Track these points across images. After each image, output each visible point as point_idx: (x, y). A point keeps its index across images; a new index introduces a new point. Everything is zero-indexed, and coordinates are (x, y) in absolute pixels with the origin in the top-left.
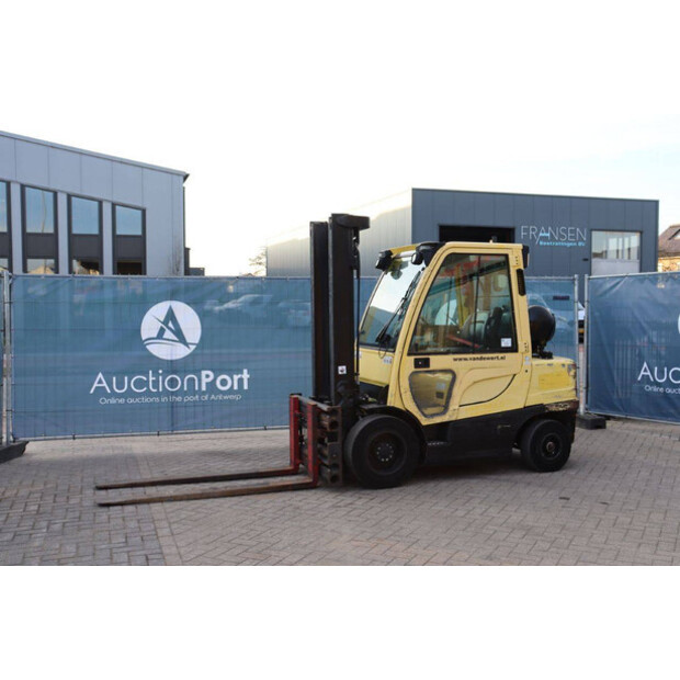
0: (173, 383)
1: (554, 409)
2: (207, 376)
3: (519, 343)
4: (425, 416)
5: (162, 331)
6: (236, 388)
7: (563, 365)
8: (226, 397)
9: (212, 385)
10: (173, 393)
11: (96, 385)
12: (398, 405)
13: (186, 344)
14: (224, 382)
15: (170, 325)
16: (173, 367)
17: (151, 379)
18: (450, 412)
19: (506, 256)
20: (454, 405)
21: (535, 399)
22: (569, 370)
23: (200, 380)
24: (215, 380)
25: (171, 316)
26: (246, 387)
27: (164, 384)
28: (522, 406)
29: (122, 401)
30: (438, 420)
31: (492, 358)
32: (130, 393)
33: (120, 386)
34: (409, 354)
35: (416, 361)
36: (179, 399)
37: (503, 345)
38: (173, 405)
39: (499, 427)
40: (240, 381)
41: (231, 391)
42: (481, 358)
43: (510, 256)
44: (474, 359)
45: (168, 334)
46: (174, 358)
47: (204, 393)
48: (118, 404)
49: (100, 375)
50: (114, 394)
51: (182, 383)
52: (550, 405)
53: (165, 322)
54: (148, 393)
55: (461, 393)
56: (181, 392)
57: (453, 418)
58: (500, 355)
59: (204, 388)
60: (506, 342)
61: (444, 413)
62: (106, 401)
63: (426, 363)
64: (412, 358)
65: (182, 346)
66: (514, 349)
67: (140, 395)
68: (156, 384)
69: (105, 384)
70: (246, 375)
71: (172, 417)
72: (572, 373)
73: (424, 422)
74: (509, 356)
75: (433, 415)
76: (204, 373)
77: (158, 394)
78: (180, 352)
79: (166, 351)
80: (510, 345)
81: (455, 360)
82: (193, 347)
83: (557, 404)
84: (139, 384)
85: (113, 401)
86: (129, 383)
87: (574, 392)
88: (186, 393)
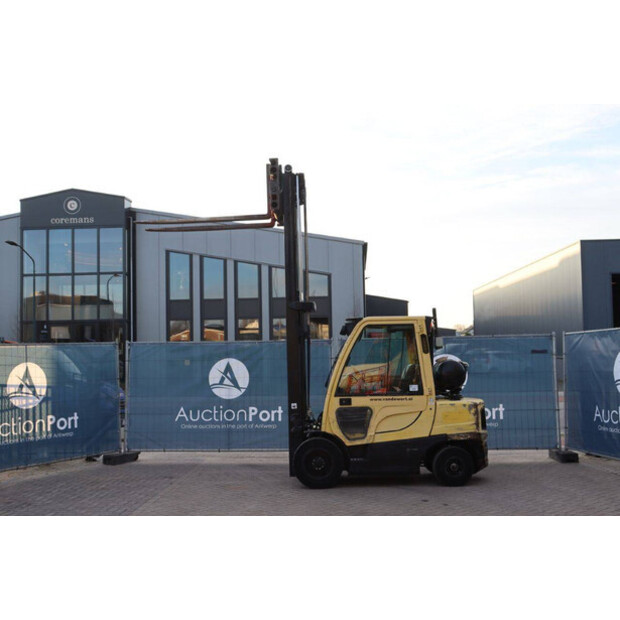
0: (229, 415)
1: (455, 438)
2: (253, 411)
3: (425, 388)
4: (349, 439)
5: (222, 379)
6: (273, 419)
7: (464, 405)
8: (266, 426)
9: (256, 417)
10: (229, 423)
11: (179, 415)
12: (328, 431)
13: (239, 388)
14: (265, 416)
15: (228, 375)
16: (229, 404)
17: (215, 412)
18: (367, 438)
19: (412, 325)
20: (371, 432)
21: (438, 430)
22: (470, 409)
23: (248, 413)
24: (258, 413)
25: (228, 369)
26: (280, 419)
27: (223, 416)
28: (427, 435)
29: (195, 427)
30: (358, 443)
31: (402, 399)
32: (201, 422)
33: (195, 416)
34: (336, 396)
35: (341, 401)
36: (233, 426)
37: (411, 389)
38: (229, 431)
39: (408, 450)
40: (276, 415)
41: (269, 422)
42: (393, 399)
43: (415, 325)
44: (387, 400)
45: (227, 381)
46: (231, 398)
47: (251, 423)
48: (193, 429)
49: (182, 409)
50: (190, 422)
51: (236, 416)
52: (453, 435)
53: (225, 373)
54: (213, 422)
56: (235, 421)
57: (370, 442)
58: (408, 397)
59: (250, 420)
60: (414, 388)
61: (364, 438)
62: (185, 427)
63: (349, 402)
64: (338, 399)
65: (235, 390)
66: (420, 392)
67: (207, 423)
68: (218, 415)
69: (185, 415)
70: (280, 411)
71: (228, 439)
72: (473, 411)
73: (348, 443)
74: (415, 398)
75: (354, 439)
76: (251, 409)
77: (219, 423)
78: (235, 394)
79: (226, 393)
80: (417, 390)
81: (372, 400)
82: (243, 391)
83: (458, 435)
84: (207, 415)
85: (190, 427)
86: (201, 415)
87: (475, 426)
88: (238, 423)
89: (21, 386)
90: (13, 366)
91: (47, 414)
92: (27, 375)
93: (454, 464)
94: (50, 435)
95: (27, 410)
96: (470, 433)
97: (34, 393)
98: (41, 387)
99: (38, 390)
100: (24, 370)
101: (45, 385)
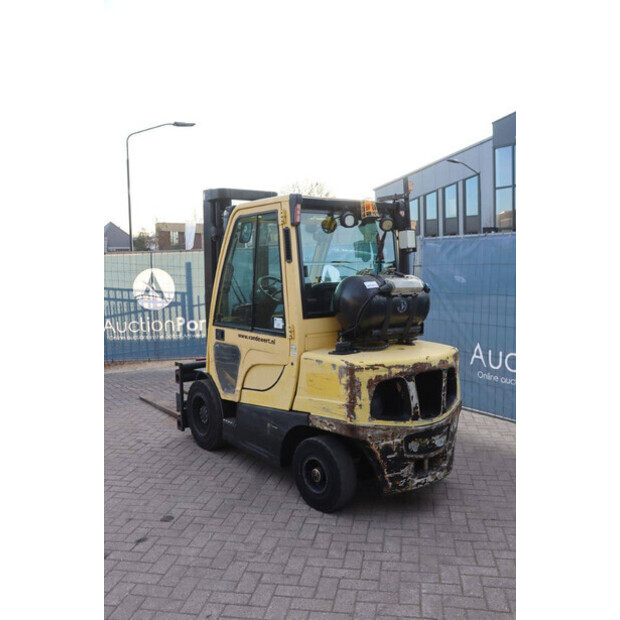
1: (317, 424)
3: (287, 324)
4: (223, 390)
7: (334, 366)
19: (276, 212)
22: (341, 374)
28: (287, 408)
30: (230, 397)
31: (265, 341)
34: (213, 324)
35: (217, 332)
37: (275, 325)
39: (269, 426)
42: (257, 339)
43: (279, 212)
44: (253, 338)
52: (315, 418)
55: (243, 375)
57: (237, 400)
58: (271, 338)
60: (278, 323)
61: (234, 392)
63: (223, 335)
64: (214, 329)
72: (345, 379)
73: (222, 396)
74: (278, 339)
75: (227, 391)
80: (281, 327)
81: (240, 336)
83: (322, 419)
87: (345, 411)
89: (147, 291)
90: (138, 272)
91: (177, 316)
92: (152, 279)
93: (317, 471)
94: (181, 335)
95: (156, 312)
96: (337, 422)
97: (163, 297)
98: (169, 293)
99: (166, 295)
100: (149, 276)
101: (173, 290)
